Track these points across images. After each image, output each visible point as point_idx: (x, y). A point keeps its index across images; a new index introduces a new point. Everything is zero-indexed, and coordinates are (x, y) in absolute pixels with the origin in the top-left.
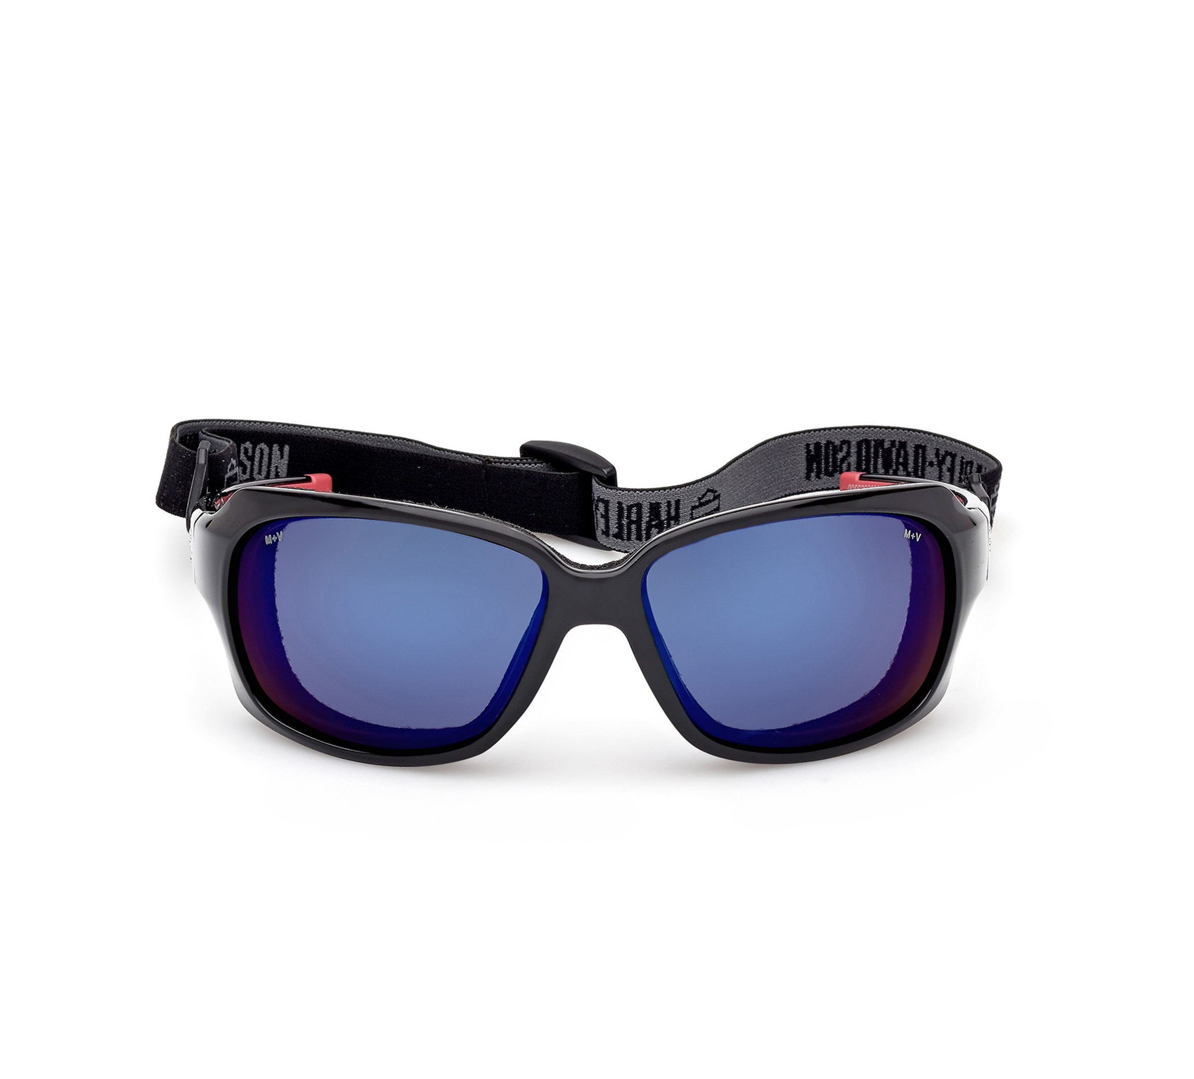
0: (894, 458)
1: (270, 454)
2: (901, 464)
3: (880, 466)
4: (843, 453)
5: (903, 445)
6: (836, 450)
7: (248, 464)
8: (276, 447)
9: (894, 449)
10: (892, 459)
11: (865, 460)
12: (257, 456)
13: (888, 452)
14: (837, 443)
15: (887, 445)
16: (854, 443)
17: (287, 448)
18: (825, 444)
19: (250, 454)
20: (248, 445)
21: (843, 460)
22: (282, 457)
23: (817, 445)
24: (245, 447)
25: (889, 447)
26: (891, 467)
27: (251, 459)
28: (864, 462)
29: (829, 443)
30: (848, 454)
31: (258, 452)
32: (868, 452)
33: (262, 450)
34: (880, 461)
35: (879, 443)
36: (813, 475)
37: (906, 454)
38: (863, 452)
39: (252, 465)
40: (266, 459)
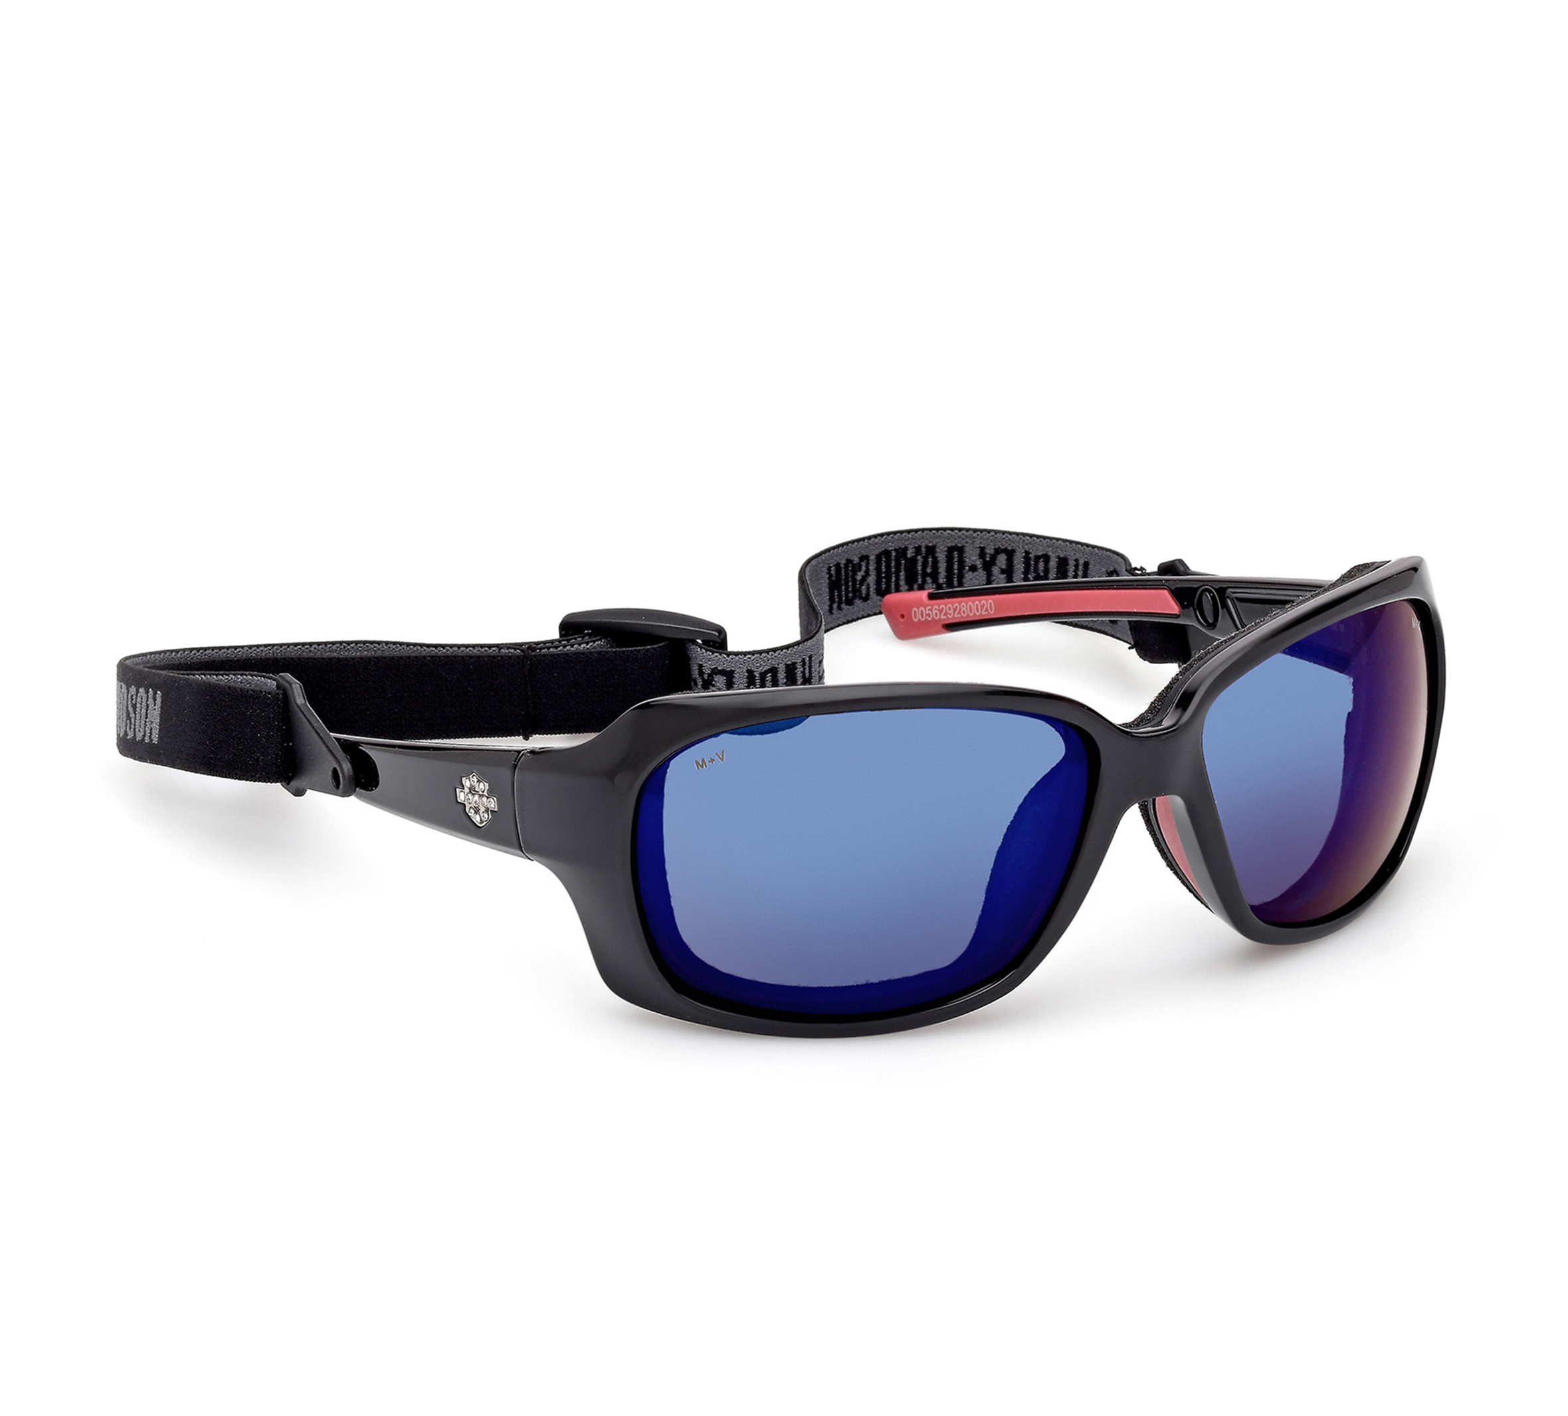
0: (919, 568)
2: (928, 575)
3: (902, 583)
4: (862, 572)
5: (931, 550)
6: (856, 568)
9: (919, 557)
10: (917, 569)
11: (885, 577)
13: (913, 561)
14: (856, 560)
15: (910, 554)
16: (872, 557)
18: (845, 564)
21: (864, 578)
23: (838, 566)
25: (913, 556)
26: (916, 581)
28: (884, 580)
29: (849, 561)
30: (867, 573)
32: (888, 566)
34: (902, 574)
35: (902, 552)
36: (835, 606)
37: (936, 562)
38: (883, 567)
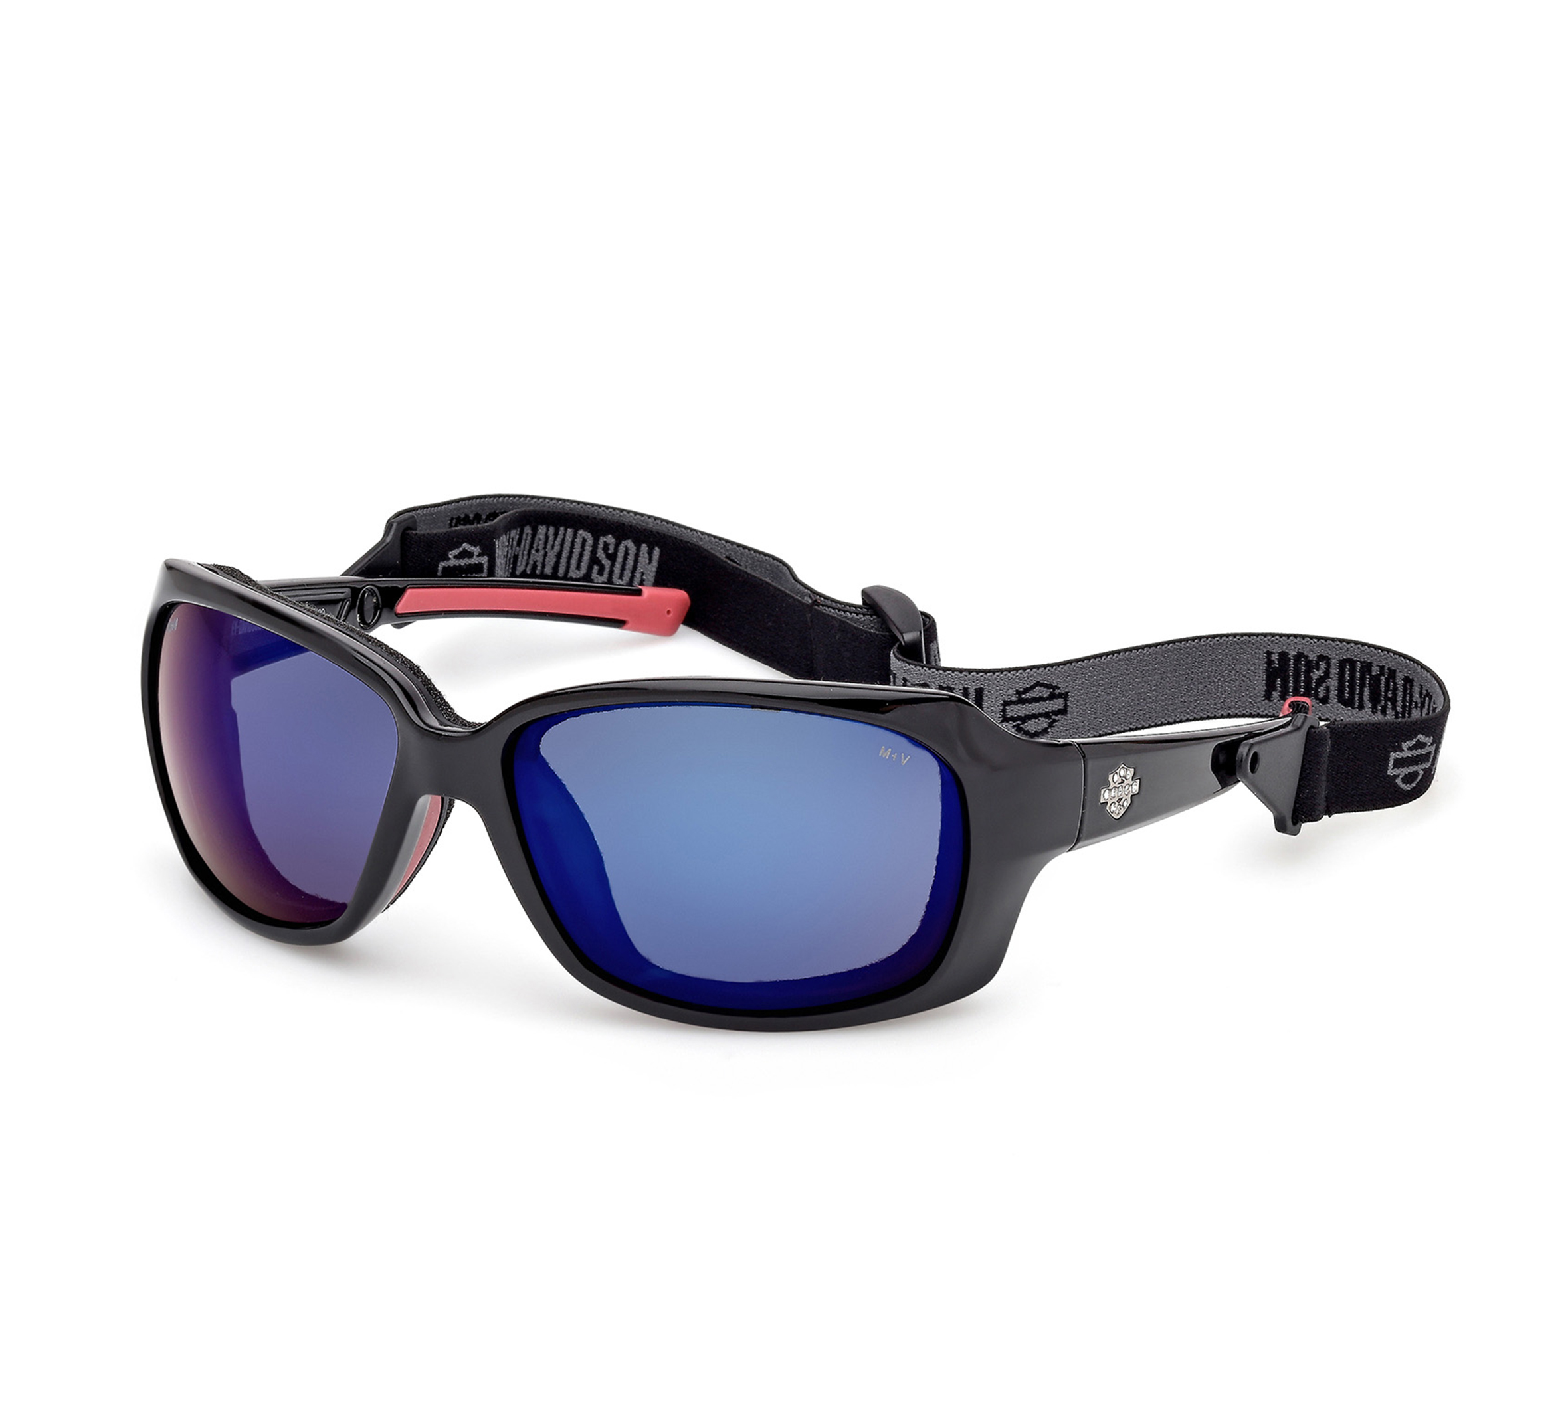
0: (1383, 689)
1: (637, 556)
2: (1389, 699)
3: (1366, 697)
4: (1320, 672)
5: (1392, 674)
6: (1310, 666)
7: (607, 563)
8: (644, 547)
9: (1383, 678)
10: (1381, 691)
11: (1348, 687)
12: (621, 554)
13: (1375, 681)
14: (1312, 657)
15: (1375, 671)
16: (1334, 662)
17: (657, 551)
18: (1294, 656)
19: (611, 551)
20: (610, 539)
21: (1320, 681)
22: (650, 562)
23: (1283, 656)
24: (605, 542)
25: (1378, 674)
26: (1379, 701)
27: (612, 557)
28: (1347, 689)
29: (1300, 656)
30: (1327, 674)
31: (622, 548)
32: (1352, 676)
33: (627, 549)
34: (1367, 691)
35: (1367, 667)
36: (1275, 694)
37: (1395, 689)
38: (1347, 675)
39: (613, 565)
40: (630, 562)
